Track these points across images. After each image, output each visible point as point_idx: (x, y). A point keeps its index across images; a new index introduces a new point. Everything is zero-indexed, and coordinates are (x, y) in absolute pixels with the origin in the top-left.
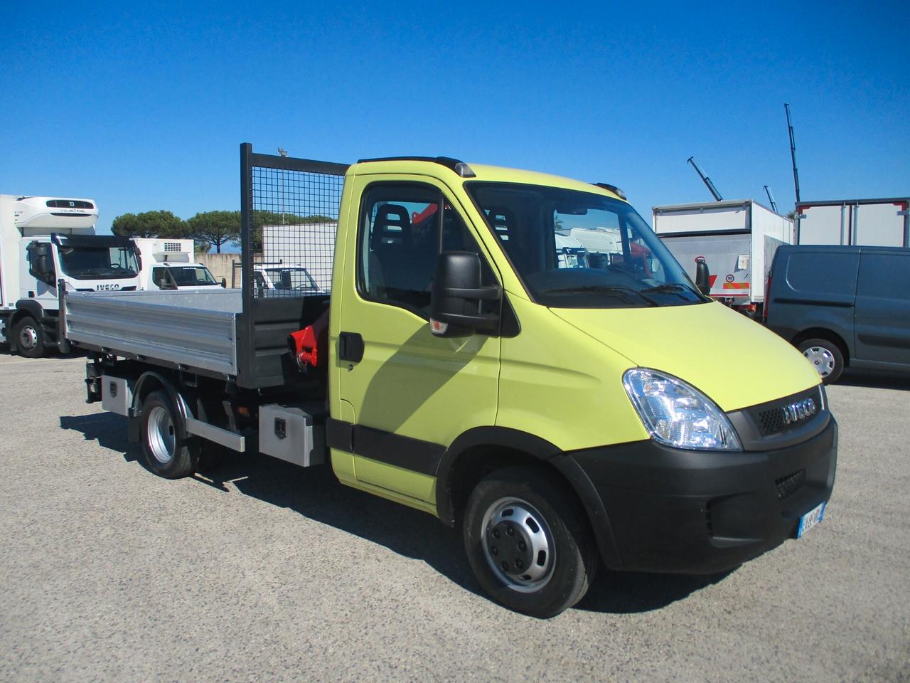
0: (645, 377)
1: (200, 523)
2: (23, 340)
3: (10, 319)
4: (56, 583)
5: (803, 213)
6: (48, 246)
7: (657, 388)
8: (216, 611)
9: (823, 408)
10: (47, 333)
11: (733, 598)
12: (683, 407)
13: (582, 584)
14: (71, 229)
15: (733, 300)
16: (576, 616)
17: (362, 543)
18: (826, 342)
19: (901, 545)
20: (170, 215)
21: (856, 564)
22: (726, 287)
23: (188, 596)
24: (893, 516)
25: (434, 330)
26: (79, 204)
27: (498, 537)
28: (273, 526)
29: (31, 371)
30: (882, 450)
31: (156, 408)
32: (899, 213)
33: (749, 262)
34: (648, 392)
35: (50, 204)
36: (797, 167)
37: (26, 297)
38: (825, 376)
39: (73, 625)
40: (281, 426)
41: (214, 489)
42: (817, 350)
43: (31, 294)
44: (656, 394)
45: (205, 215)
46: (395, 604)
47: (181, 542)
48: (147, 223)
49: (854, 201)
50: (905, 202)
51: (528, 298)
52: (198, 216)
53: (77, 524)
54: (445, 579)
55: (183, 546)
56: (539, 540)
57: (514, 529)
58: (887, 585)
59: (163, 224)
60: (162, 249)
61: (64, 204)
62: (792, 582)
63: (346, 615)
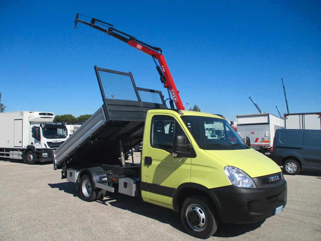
0: (230, 168)
1: (101, 214)
2: (28, 158)
3: (24, 151)
4: (64, 229)
5: (287, 118)
6: (39, 128)
7: (234, 172)
8: (112, 236)
9: (282, 179)
10: (36, 156)
11: (258, 235)
12: (240, 176)
13: (215, 228)
14: (46, 122)
15: (265, 146)
16: (213, 239)
17: (150, 220)
18: (294, 161)
19: (310, 222)
20: (72, 116)
21: (296, 226)
22: (262, 142)
23: (103, 233)
24: (309, 214)
25: (173, 156)
26: (49, 114)
27: (191, 215)
28: (123, 215)
29: (32, 169)
30: (310, 195)
31: (85, 180)
32: (319, 117)
33: (269, 134)
34: (231, 173)
35: (40, 114)
36: (287, 100)
37: (30, 144)
38: (294, 172)
39: (73, 239)
40: (126, 184)
41: (103, 205)
42: (291, 163)
43: (32, 143)
44: (233, 173)
45: (83, 116)
46: (162, 235)
47: (97, 219)
48: (64, 118)
49: (303, 113)
50: (320, 114)
51: (198, 147)
52: (81, 116)
53: (65, 214)
54: (175, 229)
55: (98, 220)
56: (203, 216)
57: (196, 213)
58: (304, 232)
59: (69, 119)
60: (73, 128)
61: (44, 114)
62: (276, 231)
63: (148, 238)
